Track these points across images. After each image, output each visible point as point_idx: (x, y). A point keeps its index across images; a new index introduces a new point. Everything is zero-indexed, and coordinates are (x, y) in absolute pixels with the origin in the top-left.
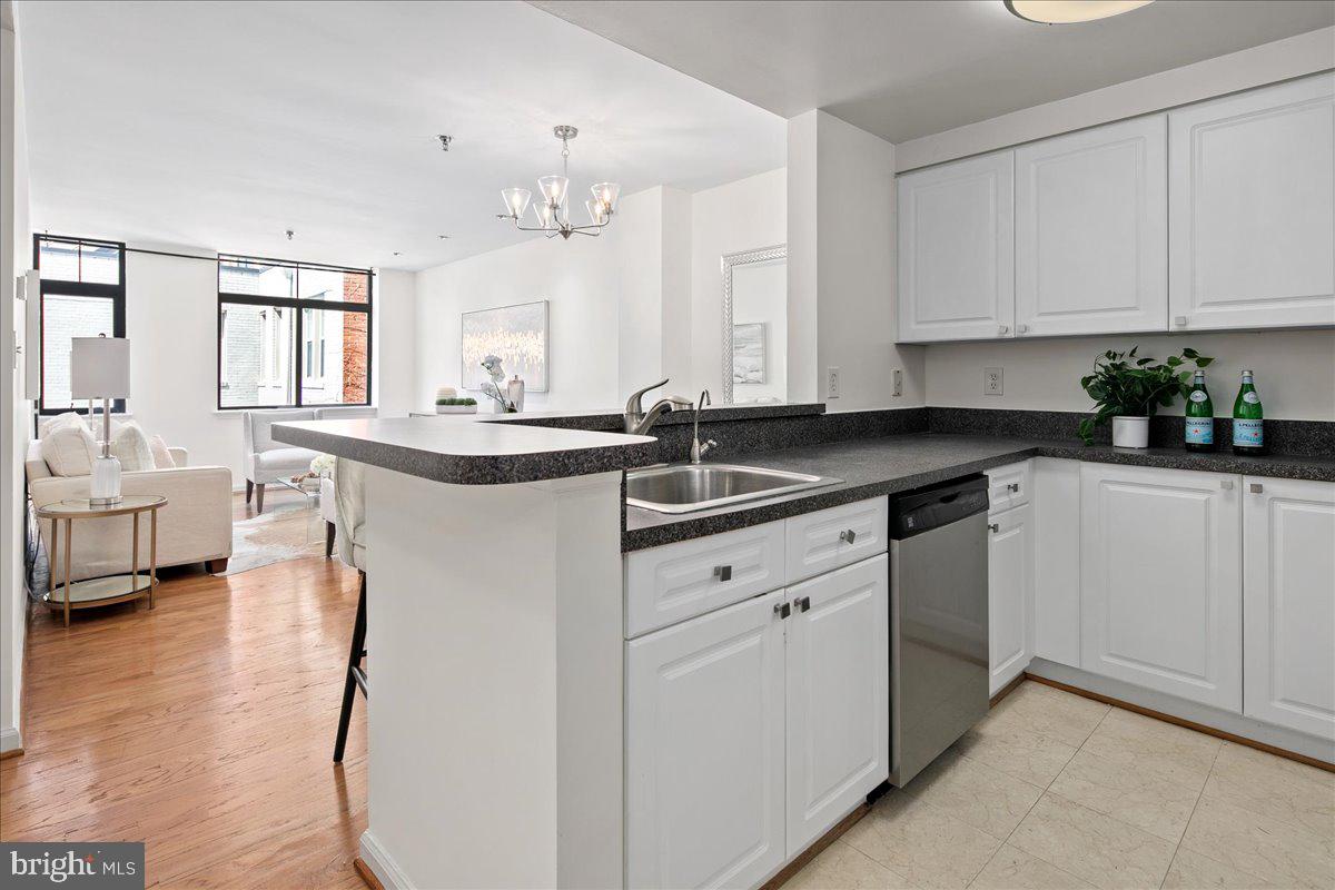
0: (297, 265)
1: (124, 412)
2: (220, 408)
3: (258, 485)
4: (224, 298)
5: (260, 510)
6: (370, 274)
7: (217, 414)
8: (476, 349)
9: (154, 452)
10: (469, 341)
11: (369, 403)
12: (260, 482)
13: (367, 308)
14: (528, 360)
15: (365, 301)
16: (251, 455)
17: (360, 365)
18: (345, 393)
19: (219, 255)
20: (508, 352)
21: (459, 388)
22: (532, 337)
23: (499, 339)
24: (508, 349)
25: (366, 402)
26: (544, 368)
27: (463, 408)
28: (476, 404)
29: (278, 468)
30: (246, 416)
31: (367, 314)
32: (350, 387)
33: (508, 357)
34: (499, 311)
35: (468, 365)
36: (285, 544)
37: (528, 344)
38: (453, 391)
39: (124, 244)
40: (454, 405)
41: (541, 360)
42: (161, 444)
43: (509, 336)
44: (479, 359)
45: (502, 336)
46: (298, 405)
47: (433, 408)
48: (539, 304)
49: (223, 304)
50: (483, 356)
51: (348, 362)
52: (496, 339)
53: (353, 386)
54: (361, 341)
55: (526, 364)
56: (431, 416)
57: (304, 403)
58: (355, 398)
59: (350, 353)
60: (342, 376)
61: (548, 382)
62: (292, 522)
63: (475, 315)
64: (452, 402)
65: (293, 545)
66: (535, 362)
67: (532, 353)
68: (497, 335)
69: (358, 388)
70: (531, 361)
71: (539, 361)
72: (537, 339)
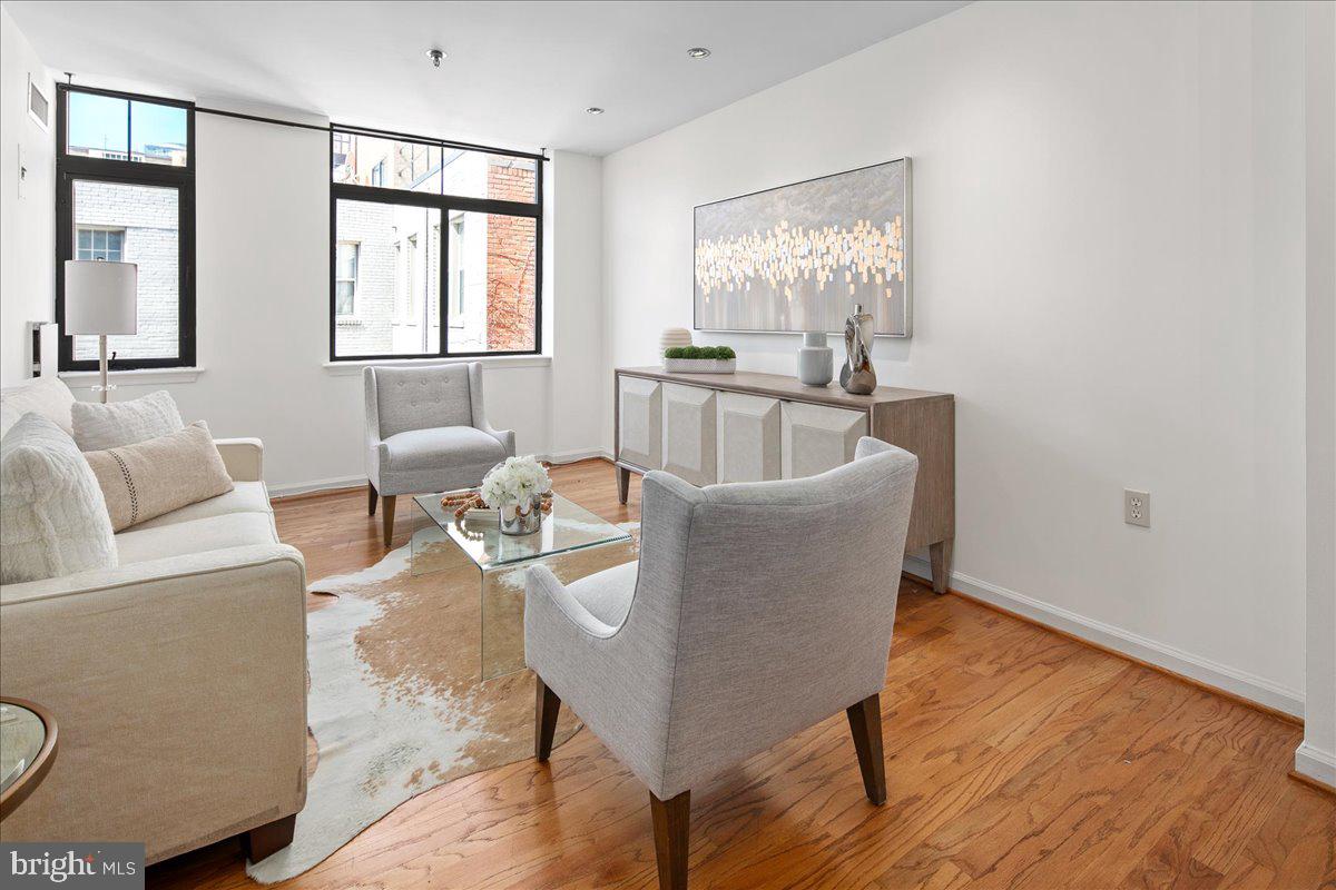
0: (442, 144)
1: (194, 365)
2: (333, 358)
3: (385, 498)
4: (339, 191)
6: (540, 159)
7: (326, 368)
8: (722, 262)
10: (708, 252)
11: (538, 350)
12: (388, 492)
13: (534, 211)
14: (857, 276)
15: (532, 200)
16: (376, 442)
17: (506, 299)
18: (489, 334)
19: (332, 125)
20: (803, 264)
21: (691, 329)
22: (869, 233)
23: (780, 243)
24: (803, 258)
25: (533, 349)
26: (904, 290)
27: (713, 364)
28: (734, 357)
29: (419, 468)
30: (368, 372)
31: (535, 220)
32: (495, 326)
33: (801, 272)
34: (780, 192)
35: (707, 290)
36: (436, 678)
37: (857, 246)
38: (687, 335)
39: (194, 103)
40: (696, 357)
41: (895, 276)
42: (203, 439)
43: (806, 234)
44: (732, 280)
45: (787, 235)
46: (444, 353)
47: (657, 362)
48: (887, 170)
49: (338, 200)
50: (741, 275)
51: (492, 295)
52: (771, 243)
53: (499, 325)
54: (508, 270)
55: (852, 286)
56: (657, 376)
57: (451, 350)
58: (501, 339)
59: (496, 284)
60: (485, 312)
61: (911, 318)
62: (443, 582)
63: (724, 206)
64: (695, 354)
65: (453, 684)
66: (879, 279)
67: (869, 262)
68: (775, 236)
69: (504, 327)
70: (865, 278)
71: (889, 279)
72: (883, 234)
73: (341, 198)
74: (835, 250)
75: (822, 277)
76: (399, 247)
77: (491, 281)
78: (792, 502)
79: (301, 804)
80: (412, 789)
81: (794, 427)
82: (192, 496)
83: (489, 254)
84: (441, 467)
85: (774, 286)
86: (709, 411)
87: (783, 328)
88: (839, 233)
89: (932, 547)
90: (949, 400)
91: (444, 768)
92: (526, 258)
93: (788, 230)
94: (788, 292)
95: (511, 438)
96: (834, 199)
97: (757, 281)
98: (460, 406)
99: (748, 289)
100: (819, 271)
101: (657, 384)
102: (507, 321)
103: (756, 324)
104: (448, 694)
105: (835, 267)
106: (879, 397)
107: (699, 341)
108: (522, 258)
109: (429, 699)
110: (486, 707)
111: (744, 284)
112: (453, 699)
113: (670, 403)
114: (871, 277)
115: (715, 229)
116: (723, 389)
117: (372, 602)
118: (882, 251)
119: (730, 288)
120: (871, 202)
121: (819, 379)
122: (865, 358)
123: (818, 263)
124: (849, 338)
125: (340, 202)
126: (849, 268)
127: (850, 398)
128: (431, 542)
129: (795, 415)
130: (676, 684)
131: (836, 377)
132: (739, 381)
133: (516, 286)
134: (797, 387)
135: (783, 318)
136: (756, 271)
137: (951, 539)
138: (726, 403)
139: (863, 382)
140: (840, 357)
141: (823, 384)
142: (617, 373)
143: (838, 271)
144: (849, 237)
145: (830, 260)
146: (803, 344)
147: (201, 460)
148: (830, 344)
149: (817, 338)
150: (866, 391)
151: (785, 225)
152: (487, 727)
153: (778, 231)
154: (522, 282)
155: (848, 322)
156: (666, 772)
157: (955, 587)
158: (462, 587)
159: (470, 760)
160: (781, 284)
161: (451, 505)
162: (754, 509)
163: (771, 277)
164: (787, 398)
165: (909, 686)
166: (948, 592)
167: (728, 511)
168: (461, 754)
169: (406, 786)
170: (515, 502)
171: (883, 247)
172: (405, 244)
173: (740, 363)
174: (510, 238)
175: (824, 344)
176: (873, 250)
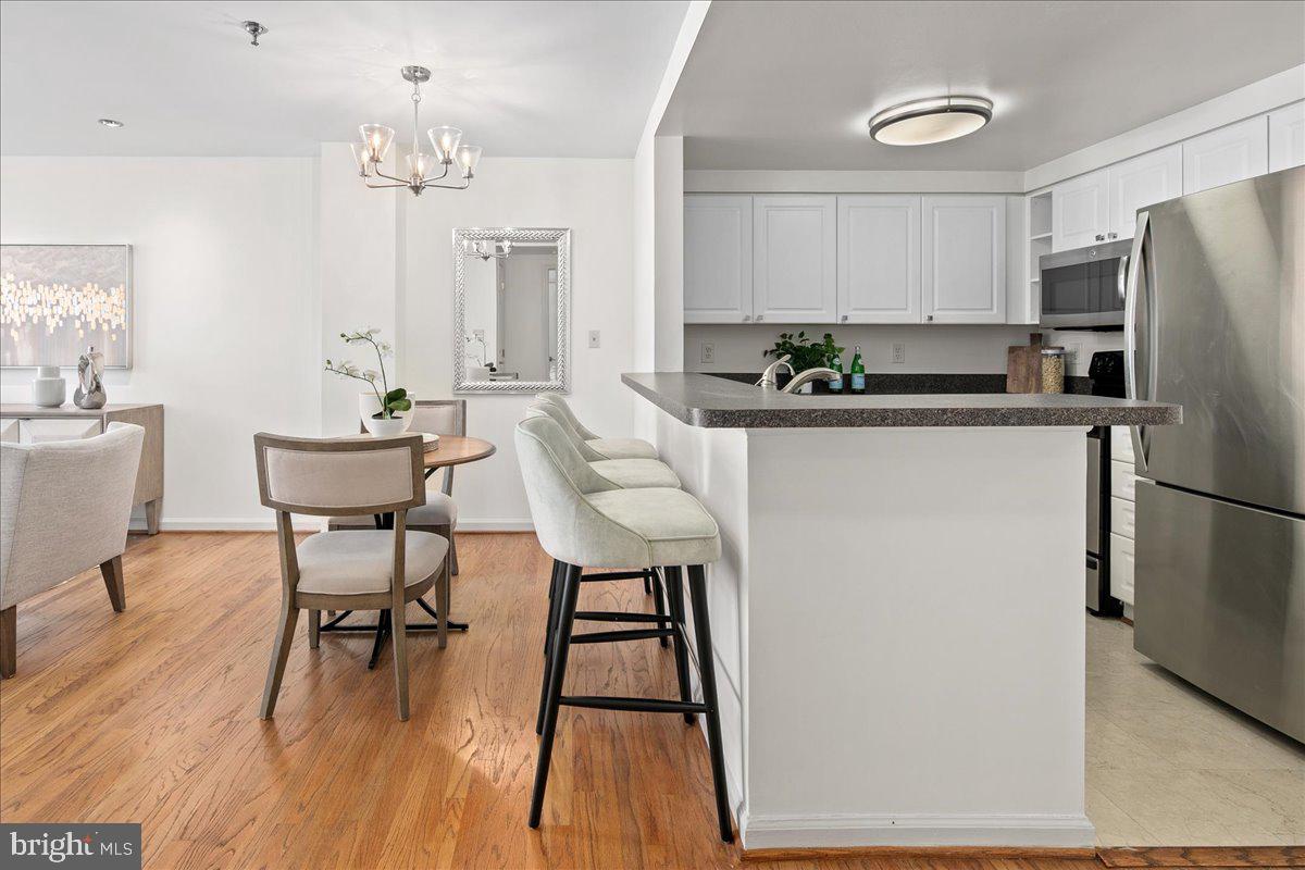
14: (86, 324)
20: (31, 311)
22: (97, 293)
24: (31, 307)
26: (126, 336)
33: (30, 318)
34: (6, 249)
37: (84, 302)
41: (119, 326)
43: (35, 287)
45: (13, 287)
48: (111, 250)
55: (81, 332)
61: (131, 354)
66: (105, 327)
67: (97, 314)
70: (93, 326)
71: (114, 327)
72: (109, 295)
74: (65, 303)
75: (51, 323)
87: (8, 363)
88: (69, 290)
89: (148, 504)
90: (160, 408)
93: (15, 282)
94: (13, 333)
96: (62, 264)
100: (49, 318)
105: (64, 316)
106: (110, 408)
114: (99, 325)
118: (107, 307)
120: (99, 271)
121: (51, 400)
122: (98, 384)
123: (47, 312)
124: (83, 369)
126: (79, 318)
127: (84, 411)
131: (70, 398)
134: (34, 408)
135: (8, 355)
137: (161, 499)
139: (95, 399)
140: (73, 384)
141: (57, 404)
143: (67, 319)
144: (79, 294)
145: (59, 310)
146: (38, 376)
148: (63, 375)
149: (51, 371)
150: (99, 406)
155: (82, 359)
156: (6, 593)
157: (163, 528)
160: (7, 327)
164: (25, 417)
166: (159, 532)
171: (109, 305)
175: (58, 375)
176: (98, 306)
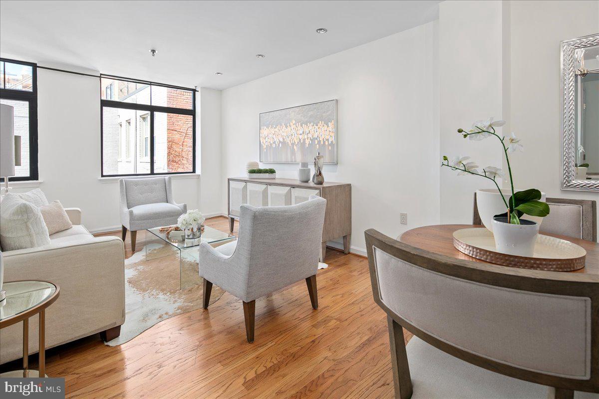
0: (151, 84)
1: (37, 179)
2: (103, 176)
3: (132, 232)
4: (105, 103)
5: (134, 251)
6: (194, 91)
7: (100, 180)
8: (271, 136)
9: (42, 214)
10: (265, 131)
11: (194, 171)
12: (134, 229)
13: (192, 113)
14: (319, 142)
15: (191, 108)
16: (126, 210)
17: (176, 150)
18: (168, 166)
19: (101, 74)
20: (301, 137)
21: (258, 162)
22: (323, 126)
23: (292, 129)
24: (301, 134)
25: (192, 171)
26: (336, 146)
27: (267, 175)
28: (275, 172)
29: (146, 219)
30: (121, 181)
31: (192, 116)
32: (170, 162)
33: (300, 140)
34: (292, 109)
35: (265, 147)
36: (163, 290)
37: (319, 131)
38: (257, 164)
39: (36, 64)
40: (260, 173)
41: (332, 142)
42: (60, 207)
43: (301, 126)
44: (274, 143)
45: (295, 126)
46: (152, 173)
47: (246, 175)
48: (329, 102)
49: (104, 107)
50: (278, 141)
51: (169, 148)
52: (289, 129)
53: (173, 161)
54: (176, 136)
55: (318, 145)
56: (245, 181)
57: (155, 172)
58: (175, 168)
59: (171, 143)
60: (166, 155)
61: (337, 157)
62: (160, 262)
63: (271, 113)
64: (260, 171)
65: (170, 291)
66: (327, 143)
67: (323, 137)
68: (290, 126)
69: (175, 162)
70: (322, 143)
71: (330, 143)
72: (328, 127)
73: (105, 106)
74: (312, 132)
75: (307, 142)
76: (121, 125)
77: (169, 142)
78: (285, 211)
79: (123, 321)
80: (159, 319)
81: (296, 197)
82: (58, 229)
83: (168, 129)
84: (156, 219)
85: (290, 145)
86: (265, 193)
87: (294, 161)
88: (313, 126)
89: (344, 237)
90: (349, 185)
91: (170, 313)
92: (185, 131)
93: (295, 124)
94: (295, 147)
95: (185, 207)
96: (311, 113)
97: (284, 143)
98: (162, 194)
99: (281, 146)
100: (306, 139)
101: (245, 184)
102: (177, 159)
103: (284, 160)
104: (168, 294)
105: (312, 138)
106: (325, 185)
107: (262, 167)
108: (184, 131)
109: (161, 296)
110: (183, 296)
111: (279, 145)
112: (170, 296)
113: (250, 191)
114: (324, 142)
115: (268, 123)
116: (270, 184)
117: (132, 270)
118: (327, 133)
119: (274, 146)
120: (324, 115)
121: (305, 179)
122: (320, 171)
123: (306, 137)
124: (315, 164)
125: (104, 108)
126: (317, 139)
127: (315, 186)
128: (152, 249)
129: (296, 192)
130: (250, 266)
131: (311, 179)
132: (277, 181)
133: (181, 144)
134: (298, 183)
135: (293, 157)
136: (284, 139)
137: (350, 235)
138: (271, 189)
139: (320, 180)
140: (313, 172)
141: (307, 182)
142: (229, 180)
143: (313, 140)
144: (316, 127)
145: (310, 136)
146: (300, 167)
147: (60, 216)
148: (309, 167)
149: (305, 165)
150: (321, 183)
151: (294, 122)
152: (184, 302)
153: (291, 124)
154: (183, 142)
155: (315, 159)
156: (248, 293)
157: (351, 251)
158: (168, 263)
159: (180, 311)
160: (293, 144)
161: (164, 231)
162: (273, 213)
163: (289, 142)
164: (293, 187)
165: (331, 280)
166: (349, 253)
167: (265, 214)
168: (176, 309)
169: (157, 319)
170: (191, 226)
171: (328, 132)
172: (124, 124)
173: (278, 175)
174: (178, 122)
175: (307, 167)
176: (324, 132)
